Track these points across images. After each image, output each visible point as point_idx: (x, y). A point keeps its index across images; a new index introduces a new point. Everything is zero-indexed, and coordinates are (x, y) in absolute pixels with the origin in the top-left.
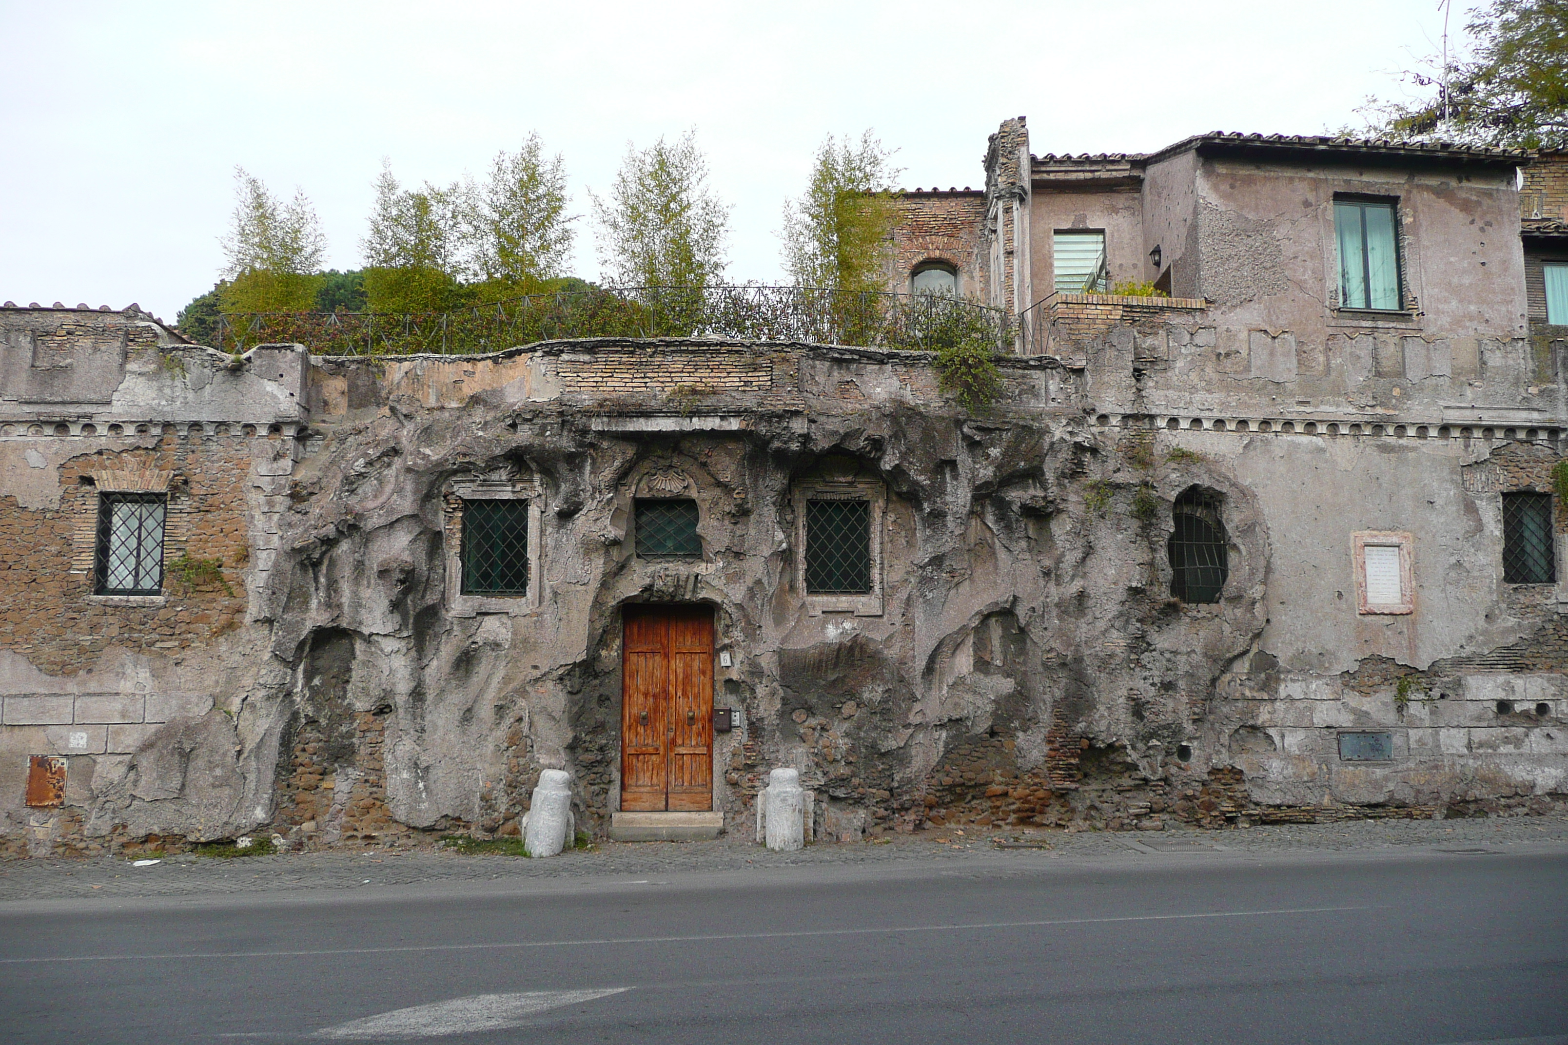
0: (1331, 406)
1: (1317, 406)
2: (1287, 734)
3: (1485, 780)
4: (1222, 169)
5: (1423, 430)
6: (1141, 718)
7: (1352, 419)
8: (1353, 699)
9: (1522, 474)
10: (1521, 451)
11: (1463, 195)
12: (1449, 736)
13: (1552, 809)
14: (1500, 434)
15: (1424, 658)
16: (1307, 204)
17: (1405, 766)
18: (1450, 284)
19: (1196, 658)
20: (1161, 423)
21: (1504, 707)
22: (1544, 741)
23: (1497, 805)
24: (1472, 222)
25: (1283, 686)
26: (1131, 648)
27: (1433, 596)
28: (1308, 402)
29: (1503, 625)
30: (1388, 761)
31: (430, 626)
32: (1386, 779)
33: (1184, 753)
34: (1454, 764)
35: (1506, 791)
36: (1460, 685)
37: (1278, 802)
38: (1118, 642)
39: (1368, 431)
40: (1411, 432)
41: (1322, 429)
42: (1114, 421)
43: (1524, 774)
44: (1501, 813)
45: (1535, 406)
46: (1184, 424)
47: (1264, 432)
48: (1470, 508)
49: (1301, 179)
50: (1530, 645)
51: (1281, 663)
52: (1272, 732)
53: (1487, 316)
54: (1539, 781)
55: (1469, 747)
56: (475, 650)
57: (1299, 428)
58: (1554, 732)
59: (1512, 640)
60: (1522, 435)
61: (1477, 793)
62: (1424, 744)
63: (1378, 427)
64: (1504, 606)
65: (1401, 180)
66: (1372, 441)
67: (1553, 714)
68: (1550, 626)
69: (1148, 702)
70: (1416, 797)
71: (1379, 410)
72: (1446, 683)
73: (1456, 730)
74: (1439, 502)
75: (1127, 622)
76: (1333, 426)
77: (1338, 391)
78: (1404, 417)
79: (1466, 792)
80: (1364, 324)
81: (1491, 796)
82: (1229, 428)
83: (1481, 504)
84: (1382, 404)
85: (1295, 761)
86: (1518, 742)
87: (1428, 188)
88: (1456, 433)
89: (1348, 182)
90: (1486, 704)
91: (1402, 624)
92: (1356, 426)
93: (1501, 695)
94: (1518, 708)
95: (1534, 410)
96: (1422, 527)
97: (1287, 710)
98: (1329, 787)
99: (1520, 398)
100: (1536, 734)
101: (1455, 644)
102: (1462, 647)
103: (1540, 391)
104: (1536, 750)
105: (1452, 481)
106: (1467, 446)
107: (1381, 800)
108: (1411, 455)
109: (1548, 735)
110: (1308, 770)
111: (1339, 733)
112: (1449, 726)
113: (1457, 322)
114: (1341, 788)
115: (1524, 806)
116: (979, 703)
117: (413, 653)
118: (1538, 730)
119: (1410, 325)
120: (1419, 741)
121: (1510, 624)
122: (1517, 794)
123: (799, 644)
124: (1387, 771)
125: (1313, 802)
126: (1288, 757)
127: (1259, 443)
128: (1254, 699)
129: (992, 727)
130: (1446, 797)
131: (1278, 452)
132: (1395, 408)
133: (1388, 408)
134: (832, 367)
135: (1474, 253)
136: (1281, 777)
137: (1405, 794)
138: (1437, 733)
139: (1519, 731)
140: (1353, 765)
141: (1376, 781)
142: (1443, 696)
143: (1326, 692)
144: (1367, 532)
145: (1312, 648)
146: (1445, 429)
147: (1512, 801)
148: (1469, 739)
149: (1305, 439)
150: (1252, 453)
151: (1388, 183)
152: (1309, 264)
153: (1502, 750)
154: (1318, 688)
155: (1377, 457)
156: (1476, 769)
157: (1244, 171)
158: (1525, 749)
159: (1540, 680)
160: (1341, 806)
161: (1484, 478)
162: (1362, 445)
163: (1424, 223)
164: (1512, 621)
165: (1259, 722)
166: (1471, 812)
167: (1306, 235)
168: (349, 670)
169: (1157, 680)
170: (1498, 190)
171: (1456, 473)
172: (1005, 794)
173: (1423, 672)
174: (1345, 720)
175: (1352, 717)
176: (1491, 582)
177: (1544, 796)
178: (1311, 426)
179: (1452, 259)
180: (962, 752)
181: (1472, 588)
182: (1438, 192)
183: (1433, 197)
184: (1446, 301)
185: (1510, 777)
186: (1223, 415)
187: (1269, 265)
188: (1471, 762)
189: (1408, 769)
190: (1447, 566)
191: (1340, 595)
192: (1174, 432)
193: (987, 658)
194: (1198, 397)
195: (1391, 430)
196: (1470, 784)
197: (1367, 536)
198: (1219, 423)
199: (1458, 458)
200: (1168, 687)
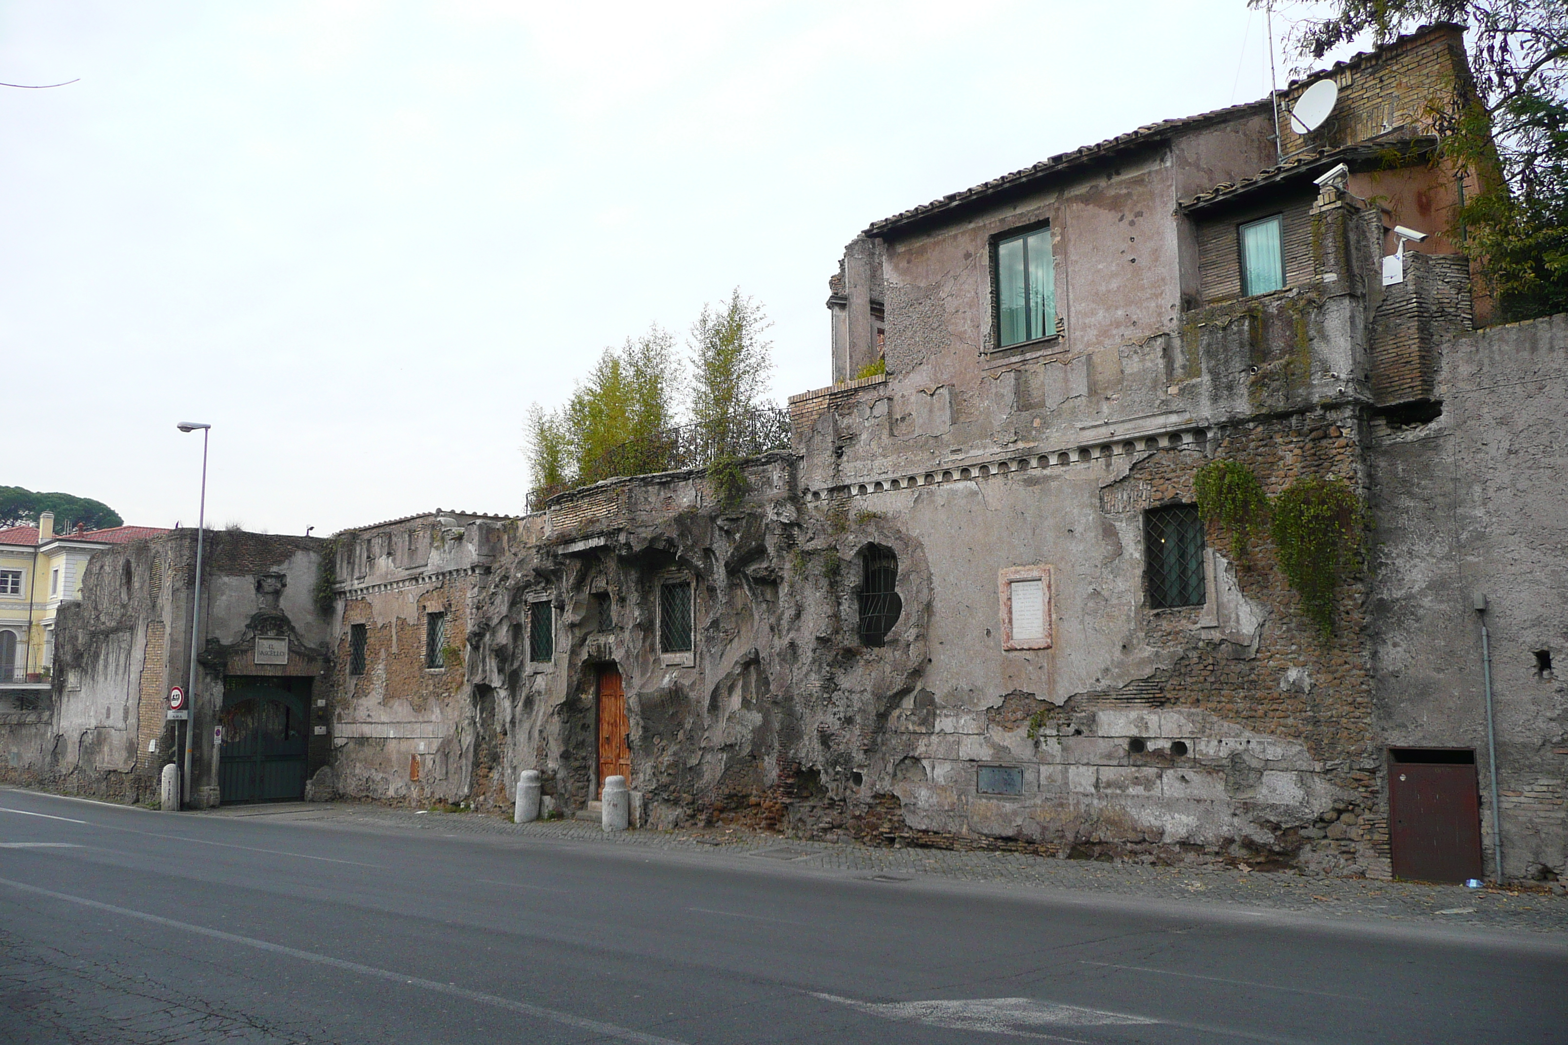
0: (979, 449)
1: (967, 452)
2: (937, 765)
3: (1110, 822)
4: (901, 249)
5: (1063, 456)
6: (829, 747)
7: (997, 458)
8: (998, 735)
9: (1168, 485)
10: (1165, 459)
11: (1112, 192)
12: (1078, 775)
13: (1182, 860)
14: (1140, 446)
15: (1060, 692)
16: (968, 256)
17: (1032, 802)
18: (1097, 294)
19: (867, 696)
20: (854, 491)
21: (1137, 745)
22: (1177, 784)
23: (1122, 850)
24: (1121, 220)
25: (938, 720)
26: (825, 688)
27: (1072, 628)
28: (960, 450)
29: (1139, 655)
30: (1017, 797)
31: (517, 682)
32: (1015, 813)
33: (858, 779)
34: (1078, 803)
35: (1131, 836)
36: (1094, 721)
37: (924, 827)
38: (815, 683)
39: (1014, 467)
40: (1053, 460)
41: (975, 472)
42: (823, 495)
43: (1152, 819)
44: (1126, 859)
45: (1175, 408)
46: (870, 489)
47: (931, 484)
48: (1109, 532)
49: (963, 233)
50: (1171, 677)
51: (936, 700)
52: (925, 763)
53: (1134, 318)
54: (1168, 828)
55: (1097, 786)
56: (532, 696)
57: (956, 476)
58: (1190, 774)
59: (1148, 671)
60: (1164, 443)
61: (1102, 835)
62: (1053, 781)
63: (1023, 462)
64: (1142, 635)
65: (1051, 200)
66: (1020, 476)
67: (1190, 754)
68: (1194, 655)
69: (833, 734)
70: (1042, 833)
71: (1021, 445)
72: (1081, 718)
73: (1085, 768)
74: (1079, 529)
75: (820, 665)
76: (984, 467)
77: (986, 433)
78: (1044, 447)
79: (1090, 833)
80: (1014, 359)
81: (1116, 840)
82: (902, 486)
83: (1121, 526)
84: (1024, 439)
85: (939, 791)
86: (1148, 784)
87: (1078, 199)
88: (1096, 454)
89: (1002, 221)
90: (1120, 741)
91: (1043, 659)
92: (1003, 464)
93: (1134, 732)
94: (1151, 746)
95: (1171, 412)
96: (1062, 558)
97: (940, 743)
98: (966, 817)
99: (1158, 402)
100: (1169, 775)
101: (1091, 678)
102: (1098, 680)
103: (1180, 390)
104: (1167, 794)
105: (1092, 505)
106: (1108, 465)
107: (1010, 834)
108: (1053, 484)
109: (1183, 777)
110: (949, 800)
111: (979, 766)
112: (1077, 763)
113: (1105, 333)
114: (976, 819)
115: (1150, 854)
116: (745, 732)
117: (511, 699)
118: (1172, 771)
119: (1057, 349)
120: (1049, 777)
121: (1146, 654)
122: (1144, 840)
123: (650, 689)
124: (1016, 806)
125: (953, 830)
126: (934, 787)
127: (925, 496)
128: (915, 733)
129: (752, 751)
130: (1070, 836)
131: (940, 501)
132: (1035, 439)
133: (1028, 441)
134: (659, 490)
135: (1123, 252)
136: (927, 805)
137: (1032, 830)
138: (1067, 771)
139: (1150, 771)
140: (986, 798)
141: (1006, 815)
142: (1078, 732)
143: (972, 728)
144: (1013, 569)
145: (964, 685)
146: (1084, 451)
147: (1138, 848)
148: (1098, 779)
149: (961, 485)
150: (920, 506)
151: (1039, 208)
152: (969, 314)
153: (1131, 791)
154: (967, 723)
155: (1022, 491)
156: (1101, 810)
157: (917, 244)
158: (1156, 792)
159: (1176, 716)
160: (976, 836)
161: (1125, 497)
162: (1010, 482)
163: (1073, 238)
164: (1148, 651)
165: (916, 754)
166: (1096, 854)
167: (966, 286)
168: (494, 709)
169: (842, 715)
170: (1150, 173)
171: (1095, 497)
172: (758, 805)
173: (1059, 707)
174: (985, 754)
175: (991, 752)
176: (1130, 610)
177: (1175, 844)
178: (965, 471)
179: (1100, 266)
180: (735, 770)
181: (1110, 617)
182: (1086, 200)
183: (1082, 205)
184: (1093, 313)
185: (1136, 821)
186: (895, 475)
187: (936, 325)
188: (1096, 802)
189: (1035, 805)
190: (1085, 596)
191: (989, 632)
192: (864, 497)
193: (749, 698)
194: (876, 463)
195: (1034, 463)
196: (1095, 825)
197: (1011, 573)
198: (895, 482)
199: (1097, 479)
200: (849, 721)
